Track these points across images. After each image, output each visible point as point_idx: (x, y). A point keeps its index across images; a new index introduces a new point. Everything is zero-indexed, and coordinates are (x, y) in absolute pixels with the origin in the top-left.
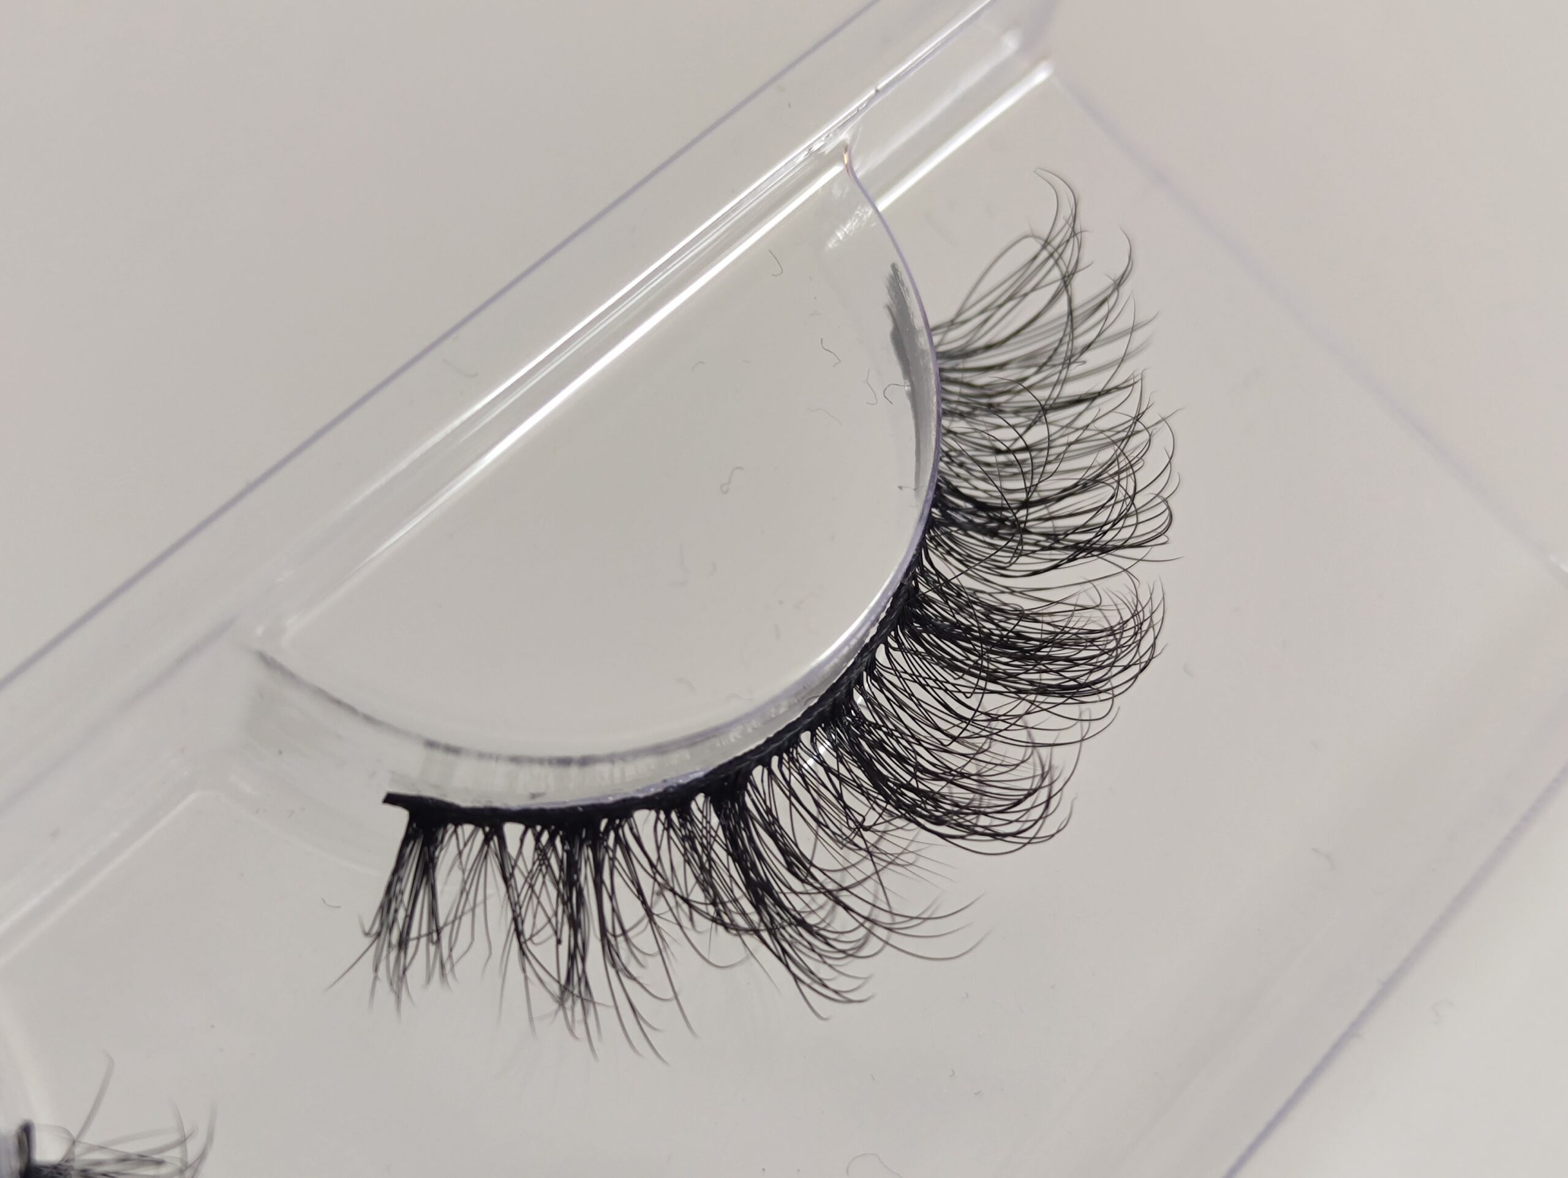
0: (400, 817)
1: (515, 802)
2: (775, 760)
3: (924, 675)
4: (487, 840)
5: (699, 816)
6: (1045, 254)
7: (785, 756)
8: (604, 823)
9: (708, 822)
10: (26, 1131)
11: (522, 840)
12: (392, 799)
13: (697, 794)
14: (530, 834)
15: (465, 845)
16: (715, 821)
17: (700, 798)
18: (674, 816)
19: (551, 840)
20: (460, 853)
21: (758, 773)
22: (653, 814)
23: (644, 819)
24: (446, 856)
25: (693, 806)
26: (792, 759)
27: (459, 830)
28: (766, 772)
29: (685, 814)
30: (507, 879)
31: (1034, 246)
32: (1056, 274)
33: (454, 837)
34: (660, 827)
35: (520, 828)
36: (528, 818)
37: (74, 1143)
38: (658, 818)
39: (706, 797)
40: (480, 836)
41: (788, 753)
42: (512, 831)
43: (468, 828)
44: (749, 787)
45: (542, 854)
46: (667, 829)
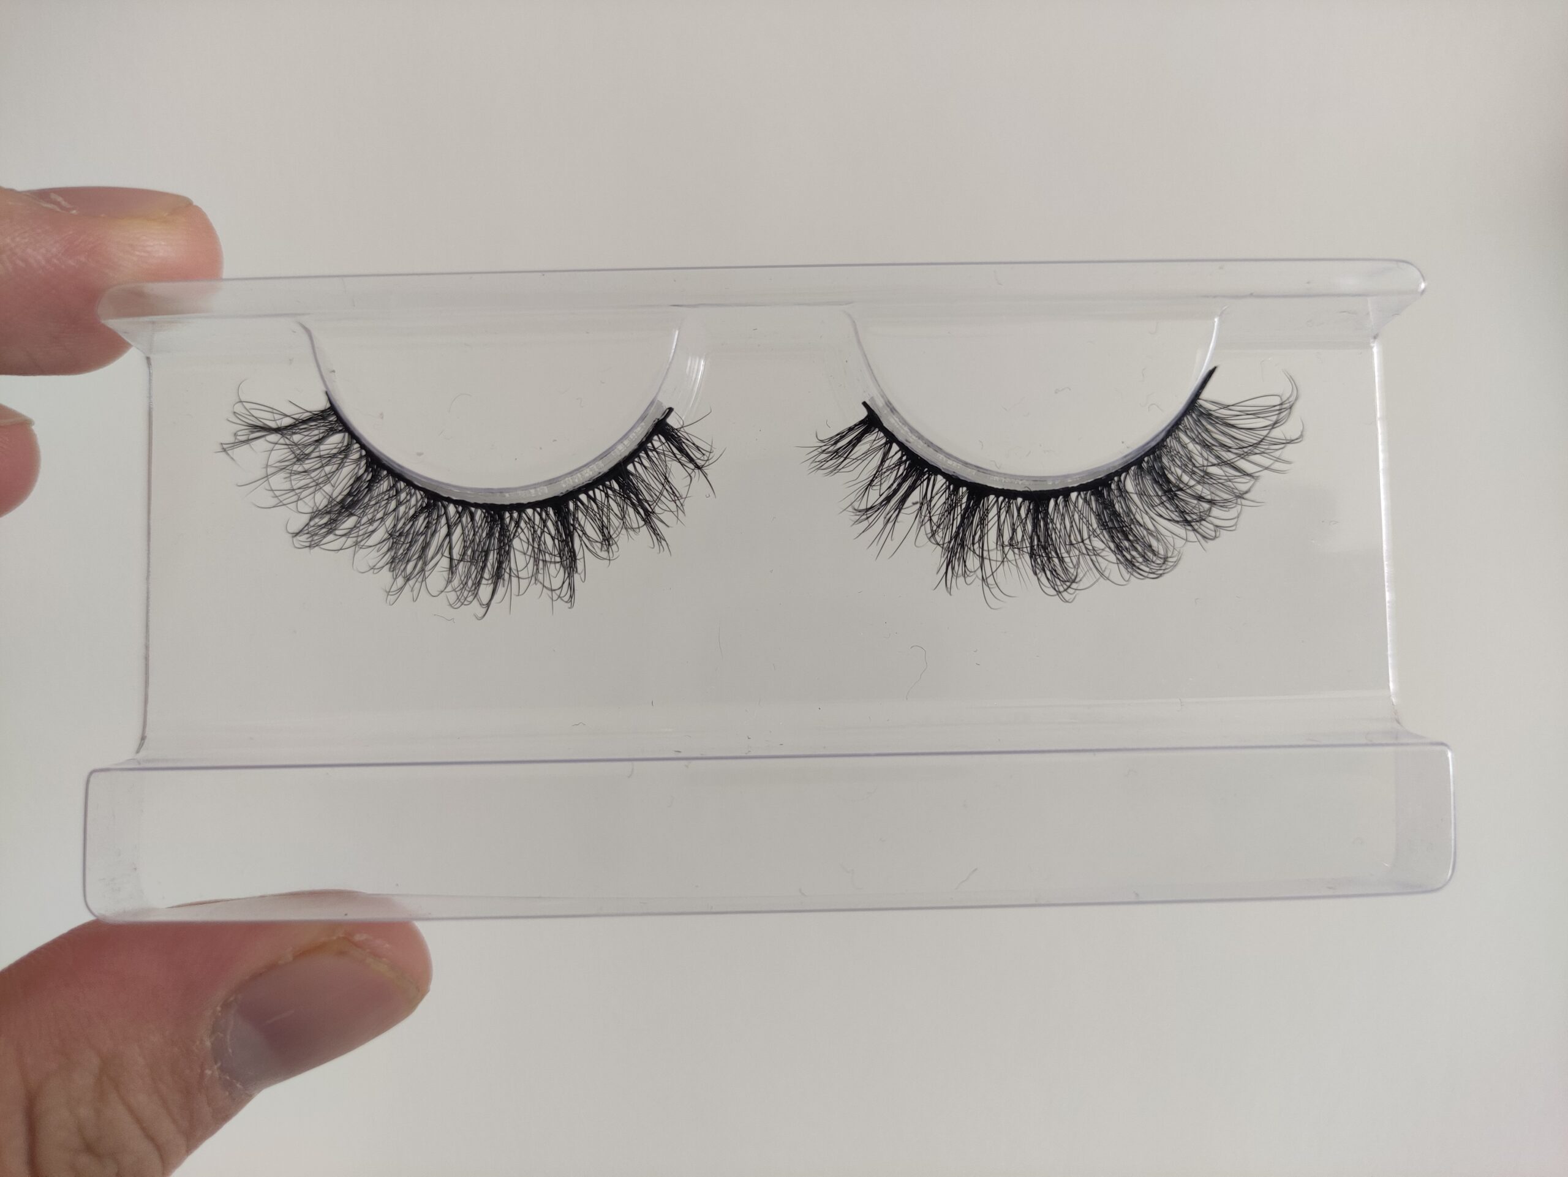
0: (863, 414)
1: (901, 438)
2: (1001, 499)
3: (1084, 515)
4: (886, 443)
5: (961, 494)
6: (1278, 408)
7: (1007, 500)
8: (926, 469)
9: (962, 498)
10: (671, 410)
11: (896, 453)
12: (865, 404)
13: (965, 486)
14: (900, 452)
15: (878, 439)
16: (965, 500)
17: (965, 489)
18: (952, 487)
19: (905, 461)
20: (875, 440)
21: (992, 497)
22: (944, 480)
23: (940, 480)
24: (869, 438)
25: (961, 489)
26: (1009, 502)
27: (879, 432)
28: (995, 499)
29: (956, 490)
30: (883, 461)
31: (1277, 401)
32: (1274, 418)
33: (876, 434)
34: (944, 486)
35: (898, 448)
36: (903, 447)
37: (682, 427)
38: (945, 483)
39: (967, 490)
40: (884, 441)
41: (1009, 500)
42: (895, 447)
43: (882, 435)
44: (985, 499)
45: (900, 463)
46: (946, 489)
